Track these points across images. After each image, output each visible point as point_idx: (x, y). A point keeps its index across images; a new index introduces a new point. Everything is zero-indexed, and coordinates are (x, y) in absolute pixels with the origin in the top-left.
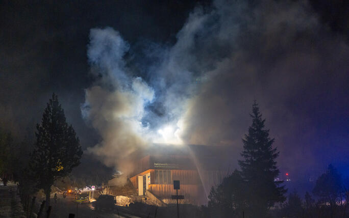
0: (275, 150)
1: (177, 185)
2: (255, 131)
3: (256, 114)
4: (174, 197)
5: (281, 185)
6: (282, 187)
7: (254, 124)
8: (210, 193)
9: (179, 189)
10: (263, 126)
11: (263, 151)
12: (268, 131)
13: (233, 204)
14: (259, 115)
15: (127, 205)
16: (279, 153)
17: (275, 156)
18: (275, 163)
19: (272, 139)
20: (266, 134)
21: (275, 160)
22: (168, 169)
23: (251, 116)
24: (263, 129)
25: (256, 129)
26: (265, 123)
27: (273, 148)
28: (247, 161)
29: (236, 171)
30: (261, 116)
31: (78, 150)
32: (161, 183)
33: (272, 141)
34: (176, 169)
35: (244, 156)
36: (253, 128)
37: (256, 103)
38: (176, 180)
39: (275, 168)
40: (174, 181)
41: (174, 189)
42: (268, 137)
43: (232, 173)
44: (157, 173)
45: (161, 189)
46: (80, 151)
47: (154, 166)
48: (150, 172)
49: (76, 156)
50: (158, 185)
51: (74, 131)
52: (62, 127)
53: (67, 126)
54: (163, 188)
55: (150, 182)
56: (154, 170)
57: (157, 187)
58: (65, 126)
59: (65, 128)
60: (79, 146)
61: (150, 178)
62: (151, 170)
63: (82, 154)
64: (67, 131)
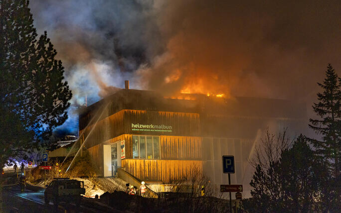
1: (229, 164)
4: (223, 189)
9: (233, 171)
22: (152, 133)
32: (144, 157)
34: (165, 134)
38: (227, 154)
40: (225, 158)
44: (136, 141)
45: (143, 167)
46: (66, 90)
47: (131, 128)
48: (125, 139)
49: (58, 102)
50: (138, 161)
51: (51, 46)
52: (27, 36)
53: (35, 34)
54: (147, 165)
55: (124, 155)
56: (131, 136)
57: (136, 163)
58: (31, 34)
59: (30, 39)
60: (63, 81)
61: (124, 149)
62: (126, 136)
63: (70, 97)
64: (36, 46)
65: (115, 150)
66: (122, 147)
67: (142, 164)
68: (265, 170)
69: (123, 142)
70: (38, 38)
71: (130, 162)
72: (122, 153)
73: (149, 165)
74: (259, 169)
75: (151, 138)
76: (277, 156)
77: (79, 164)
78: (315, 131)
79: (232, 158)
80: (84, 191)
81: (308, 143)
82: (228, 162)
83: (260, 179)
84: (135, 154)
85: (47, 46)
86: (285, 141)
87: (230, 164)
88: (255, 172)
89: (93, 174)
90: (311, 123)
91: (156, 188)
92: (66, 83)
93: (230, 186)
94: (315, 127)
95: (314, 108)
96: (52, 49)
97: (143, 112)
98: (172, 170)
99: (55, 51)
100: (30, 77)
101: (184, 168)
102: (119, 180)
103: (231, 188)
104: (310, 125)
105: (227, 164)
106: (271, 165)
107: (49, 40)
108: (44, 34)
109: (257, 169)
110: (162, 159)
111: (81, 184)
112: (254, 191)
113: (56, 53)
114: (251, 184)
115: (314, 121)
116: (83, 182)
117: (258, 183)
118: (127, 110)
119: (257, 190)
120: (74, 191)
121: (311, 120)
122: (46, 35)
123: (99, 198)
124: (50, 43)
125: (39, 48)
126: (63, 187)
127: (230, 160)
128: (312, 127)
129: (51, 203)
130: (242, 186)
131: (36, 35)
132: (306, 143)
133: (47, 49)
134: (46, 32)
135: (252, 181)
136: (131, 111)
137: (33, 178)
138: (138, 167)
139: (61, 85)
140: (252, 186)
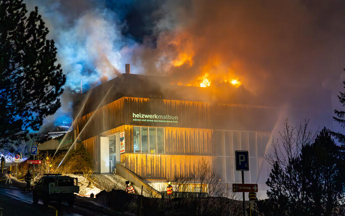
32: (146, 152)
44: (137, 132)
45: (145, 162)
46: (59, 74)
47: (132, 118)
48: (125, 131)
49: (50, 88)
50: (139, 155)
51: (42, 23)
52: (15, 12)
53: (25, 10)
54: (149, 160)
55: (124, 149)
56: (132, 126)
57: (137, 158)
58: (20, 10)
59: (19, 16)
60: (56, 64)
61: (124, 141)
62: (126, 126)
63: (64, 82)
64: (26, 23)
65: (113, 143)
66: (121, 139)
67: (144, 159)
68: (283, 167)
69: (122, 134)
70: (27, 15)
71: (131, 156)
72: (121, 147)
73: (152, 160)
74: (276, 166)
75: (154, 130)
76: (296, 152)
77: (73, 158)
78: (341, 123)
79: (246, 154)
80: (77, 189)
81: (332, 137)
82: (242, 158)
83: (278, 178)
84: (136, 147)
85: (38, 23)
86: (307, 135)
87: (244, 160)
88: (272, 170)
89: (88, 170)
90: (336, 115)
91: (159, 186)
92: (59, 66)
93: (243, 185)
94: (340, 120)
95: (340, 98)
96: (44, 27)
97: (146, 100)
98: (178, 166)
99: (47, 29)
100: (17, 59)
101: (192, 164)
102: (117, 177)
103: (244, 188)
104: (334, 118)
105: (240, 161)
106: (290, 162)
107: (40, 16)
108: (34, 10)
109: (274, 166)
110: (167, 153)
111: (75, 181)
112: (270, 191)
113: (48, 32)
114: (268, 183)
115: (339, 113)
116: (77, 179)
117: (275, 182)
118: (127, 98)
119: (274, 190)
120: (66, 189)
121: (336, 112)
122: (37, 11)
123: (95, 197)
124: (41, 21)
125: (28, 26)
126: (54, 184)
127: (244, 156)
128: (338, 120)
129: (40, 203)
130: (257, 185)
131: (26, 12)
132: (330, 137)
133: (37, 27)
134: (36, 8)
135: (269, 179)
136: (132, 98)
137: (20, 174)
138: (139, 162)
139: (53, 68)
140: (268, 185)
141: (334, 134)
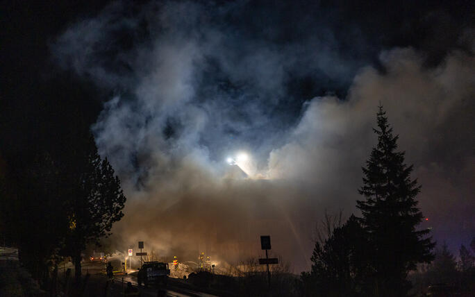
0: (415, 182)
1: (266, 243)
2: (383, 155)
3: (384, 128)
4: (262, 262)
5: (425, 237)
6: (428, 240)
7: (380, 145)
8: (314, 253)
10: (395, 147)
11: (397, 186)
12: (403, 154)
13: (351, 268)
14: (387, 130)
15: (185, 277)
16: (420, 187)
17: (416, 192)
18: (416, 203)
19: (408, 166)
20: (399, 158)
21: (415, 199)
23: (376, 131)
24: (394, 151)
25: (383, 151)
26: (397, 142)
27: (412, 180)
28: (370, 201)
29: (353, 217)
30: (391, 130)
31: (119, 196)
33: (410, 169)
35: (364, 195)
36: (380, 150)
37: (383, 111)
39: (416, 210)
40: (262, 238)
41: (263, 248)
42: (403, 164)
43: (346, 222)
46: (122, 196)
49: (116, 205)
51: (110, 168)
52: (93, 161)
53: (100, 160)
58: (97, 160)
59: (97, 163)
60: (120, 190)
63: (125, 202)
64: (101, 168)
70: (101, 162)
81: (358, 222)
85: (108, 167)
87: (268, 243)
88: (315, 249)
90: (358, 205)
91: (243, 268)
92: (122, 191)
93: (267, 259)
95: (360, 191)
99: (113, 170)
100: (96, 188)
107: (109, 163)
109: (316, 246)
113: (114, 172)
121: (358, 202)
123: (187, 277)
124: (110, 165)
127: (267, 239)
133: (108, 169)
134: (106, 158)
135: (312, 256)
140: (312, 261)
141: (358, 218)
